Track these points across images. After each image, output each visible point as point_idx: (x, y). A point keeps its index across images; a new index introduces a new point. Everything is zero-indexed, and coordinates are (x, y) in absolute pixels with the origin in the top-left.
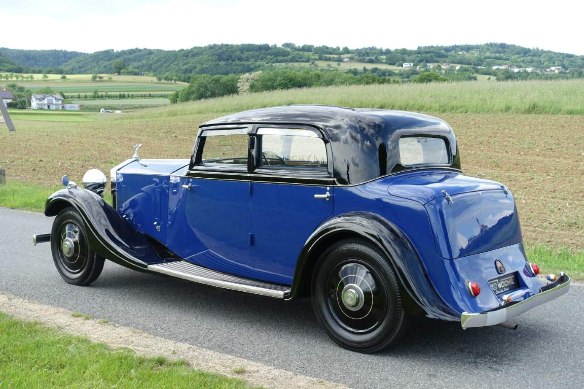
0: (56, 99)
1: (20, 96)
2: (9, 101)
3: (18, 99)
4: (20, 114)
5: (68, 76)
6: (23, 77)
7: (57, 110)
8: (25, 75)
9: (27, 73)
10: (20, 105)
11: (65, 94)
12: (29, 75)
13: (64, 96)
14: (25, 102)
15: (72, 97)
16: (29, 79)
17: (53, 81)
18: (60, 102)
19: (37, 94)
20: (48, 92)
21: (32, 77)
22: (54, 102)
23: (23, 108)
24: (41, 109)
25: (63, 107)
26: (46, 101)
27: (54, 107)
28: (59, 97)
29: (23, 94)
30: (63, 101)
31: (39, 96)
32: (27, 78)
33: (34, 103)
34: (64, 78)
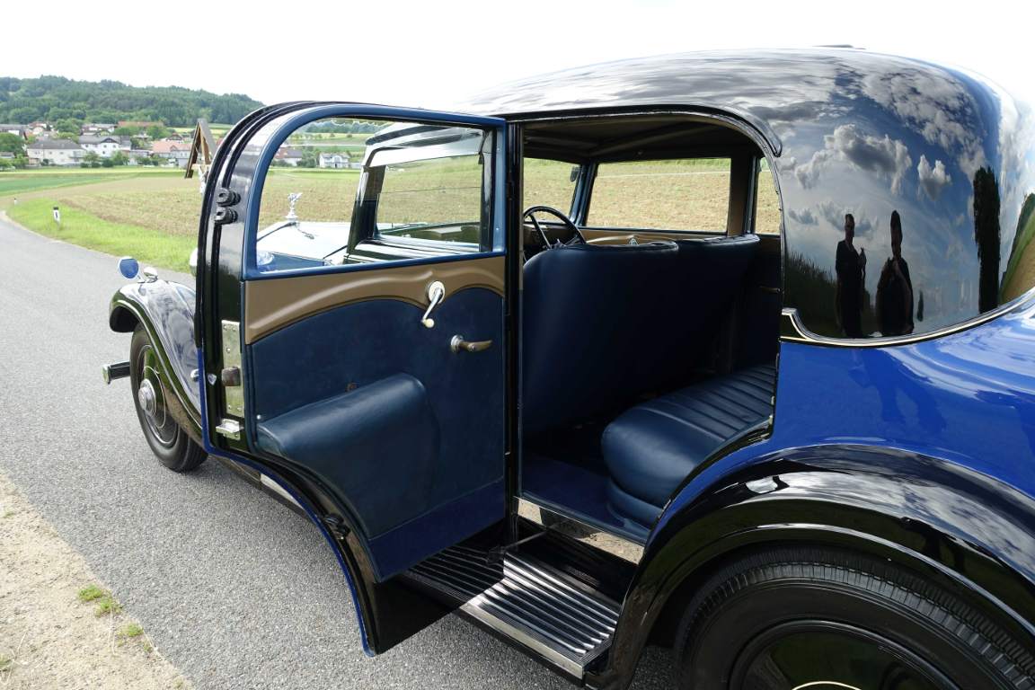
0: (343, 158)
1: (309, 155)
2: (299, 160)
3: (308, 158)
4: (308, 172)
5: (354, 135)
6: (312, 136)
7: (344, 168)
8: (314, 134)
9: (316, 132)
10: (309, 164)
11: (352, 153)
12: (318, 134)
13: (349, 154)
14: (313, 160)
15: (358, 156)
16: (318, 138)
17: (339, 140)
18: (346, 161)
19: (326, 152)
20: (336, 151)
21: (320, 136)
22: (341, 160)
23: (313, 167)
24: (329, 167)
25: (349, 166)
26: (333, 160)
27: (341, 166)
28: (345, 155)
29: (312, 153)
30: (349, 160)
31: (327, 155)
32: (316, 137)
33: (322, 162)
34: (349, 136)
